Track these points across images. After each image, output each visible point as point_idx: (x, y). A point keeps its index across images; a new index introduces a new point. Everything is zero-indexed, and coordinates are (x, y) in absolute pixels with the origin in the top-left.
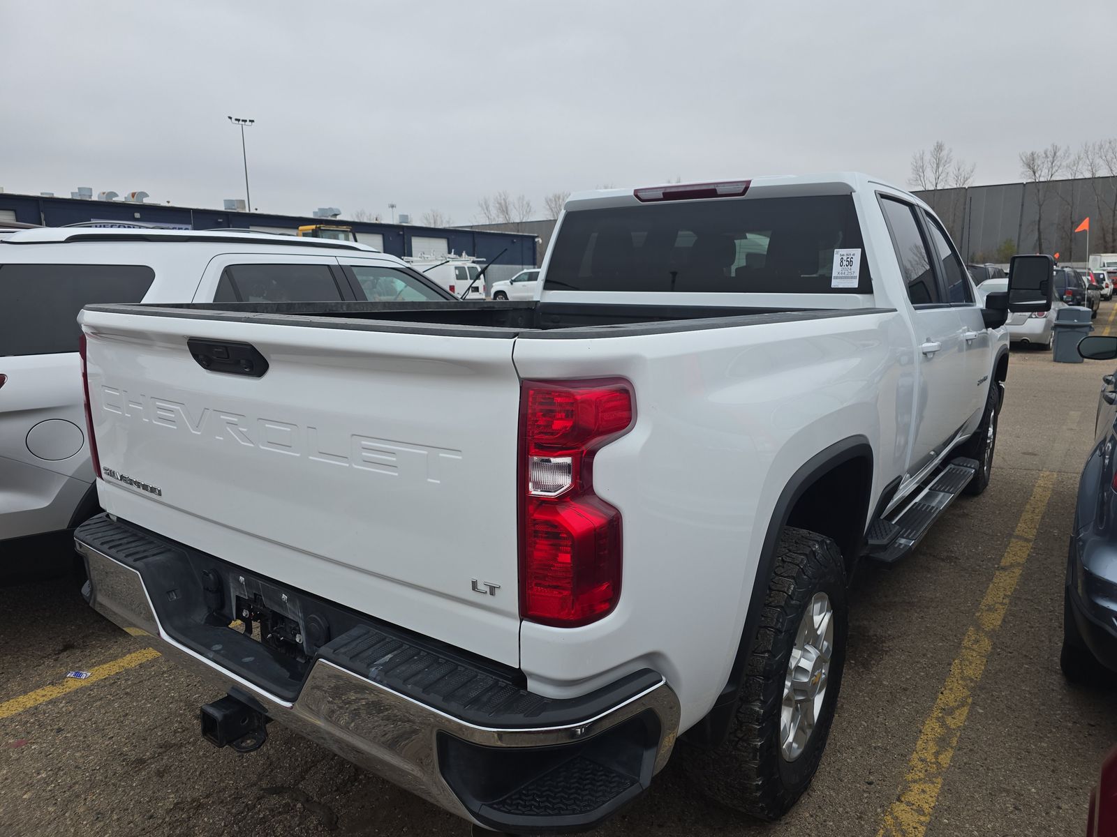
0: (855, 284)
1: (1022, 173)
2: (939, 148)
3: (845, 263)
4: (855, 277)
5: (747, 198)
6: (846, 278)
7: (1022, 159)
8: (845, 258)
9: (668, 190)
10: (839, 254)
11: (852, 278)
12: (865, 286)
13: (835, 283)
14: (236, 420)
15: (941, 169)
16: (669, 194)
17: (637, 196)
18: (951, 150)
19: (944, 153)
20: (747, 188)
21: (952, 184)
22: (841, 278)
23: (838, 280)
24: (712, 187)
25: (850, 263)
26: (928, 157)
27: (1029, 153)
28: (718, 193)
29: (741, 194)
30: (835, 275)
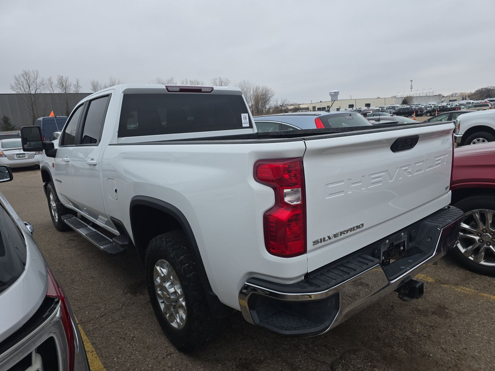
4: (248, 123)
8: (244, 117)
14: (407, 167)
16: (183, 90)
17: (167, 89)
20: (212, 90)
28: (202, 91)
29: (210, 92)
30: (243, 122)
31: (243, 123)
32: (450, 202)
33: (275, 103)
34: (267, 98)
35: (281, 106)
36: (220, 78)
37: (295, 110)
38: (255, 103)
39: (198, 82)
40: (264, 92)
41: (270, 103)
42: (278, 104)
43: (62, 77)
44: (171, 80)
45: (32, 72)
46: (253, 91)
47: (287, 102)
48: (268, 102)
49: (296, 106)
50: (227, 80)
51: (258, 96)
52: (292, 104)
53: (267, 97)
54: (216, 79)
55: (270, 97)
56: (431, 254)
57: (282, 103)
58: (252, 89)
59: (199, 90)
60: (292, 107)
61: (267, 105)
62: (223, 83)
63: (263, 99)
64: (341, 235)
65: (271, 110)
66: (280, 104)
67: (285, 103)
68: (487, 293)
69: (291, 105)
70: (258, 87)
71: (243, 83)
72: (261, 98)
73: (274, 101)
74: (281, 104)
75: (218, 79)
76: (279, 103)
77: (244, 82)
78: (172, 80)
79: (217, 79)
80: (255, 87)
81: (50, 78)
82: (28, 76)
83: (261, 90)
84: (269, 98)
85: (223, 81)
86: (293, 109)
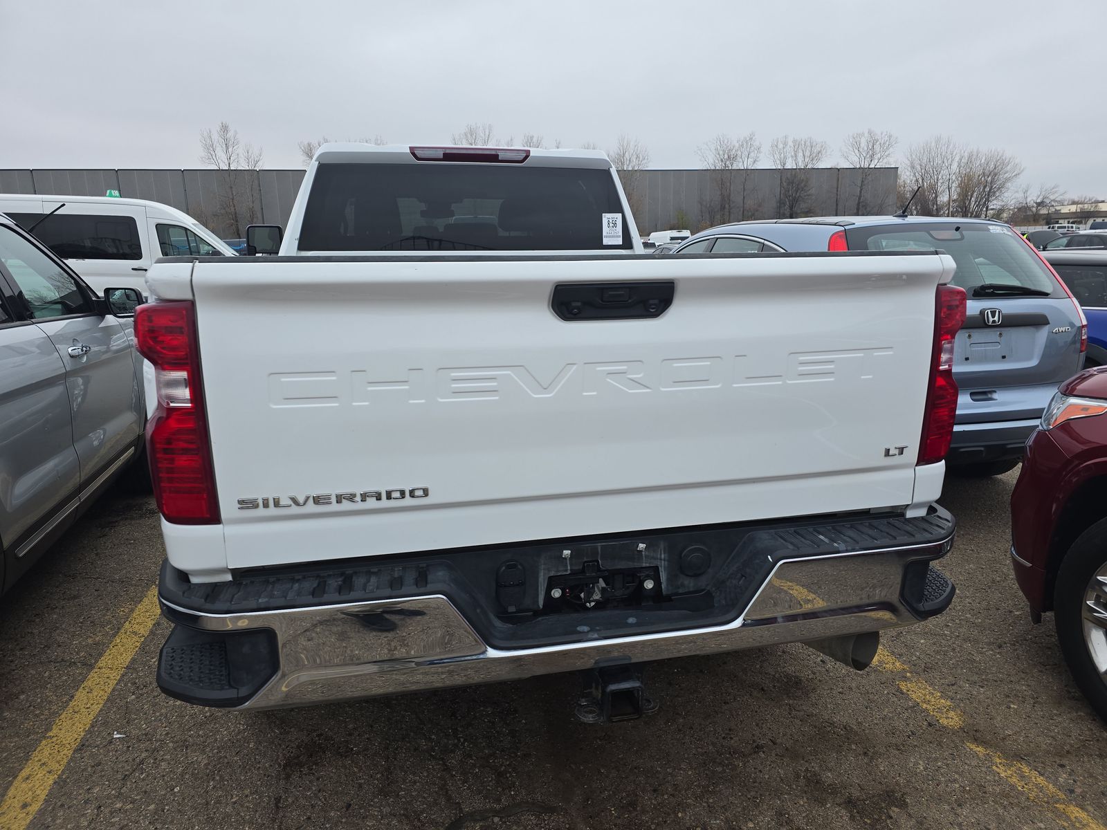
0: (619, 242)
1: (304, 161)
2: (225, 128)
3: (611, 225)
4: (619, 236)
5: (526, 166)
6: (613, 237)
7: (301, 148)
8: (611, 221)
9: (448, 151)
10: (607, 218)
11: (617, 237)
12: (627, 243)
13: (606, 241)
14: (625, 367)
15: (230, 150)
16: (449, 156)
17: (414, 154)
18: (236, 132)
19: (231, 134)
20: (527, 157)
21: (244, 166)
22: (610, 237)
23: (608, 239)
24: (493, 153)
25: (615, 225)
26: (215, 136)
27: (306, 143)
28: (500, 158)
29: (522, 161)
30: (604, 234)
31: (606, 237)
32: (937, 494)
33: (1020, 196)
34: (998, 183)
35: (1039, 204)
36: (870, 133)
37: (1082, 218)
38: (959, 195)
39: (814, 144)
40: (992, 166)
41: (1006, 195)
42: (1029, 200)
43: (532, 137)
44: (748, 139)
45: (481, 128)
46: (959, 166)
47: (1056, 195)
48: (997, 194)
49: (1086, 206)
50: (890, 137)
51: (969, 177)
52: (1076, 199)
53: (998, 180)
54: (861, 135)
55: (1008, 180)
56: (728, 617)
57: (1041, 197)
58: (957, 159)
59: (492, 157)
60: (1073, 208)
61: (995, 202)
62: (878, 143)
63: (985, 187)
64: (339, 501)
65: (1005, 215)
66: (1035, 198)
67: (1052, 197)
68: (1090, 808)
69: (1074, 203)
70: (975, 153)
71: (933, 144)
72: (979, 183)
73: (1017, 192)
74: (1039, 201)
75: (866, 135)
76: (1033, 198)
77: (938, 140)
78: (751, 139)
79: (863, 134)
80: (966, 155)
81: (511, 140)
82: (474, 137)
83: (983, 161)
84: (1004, 183)
85: (877, 141)
86: (1076, 212)
